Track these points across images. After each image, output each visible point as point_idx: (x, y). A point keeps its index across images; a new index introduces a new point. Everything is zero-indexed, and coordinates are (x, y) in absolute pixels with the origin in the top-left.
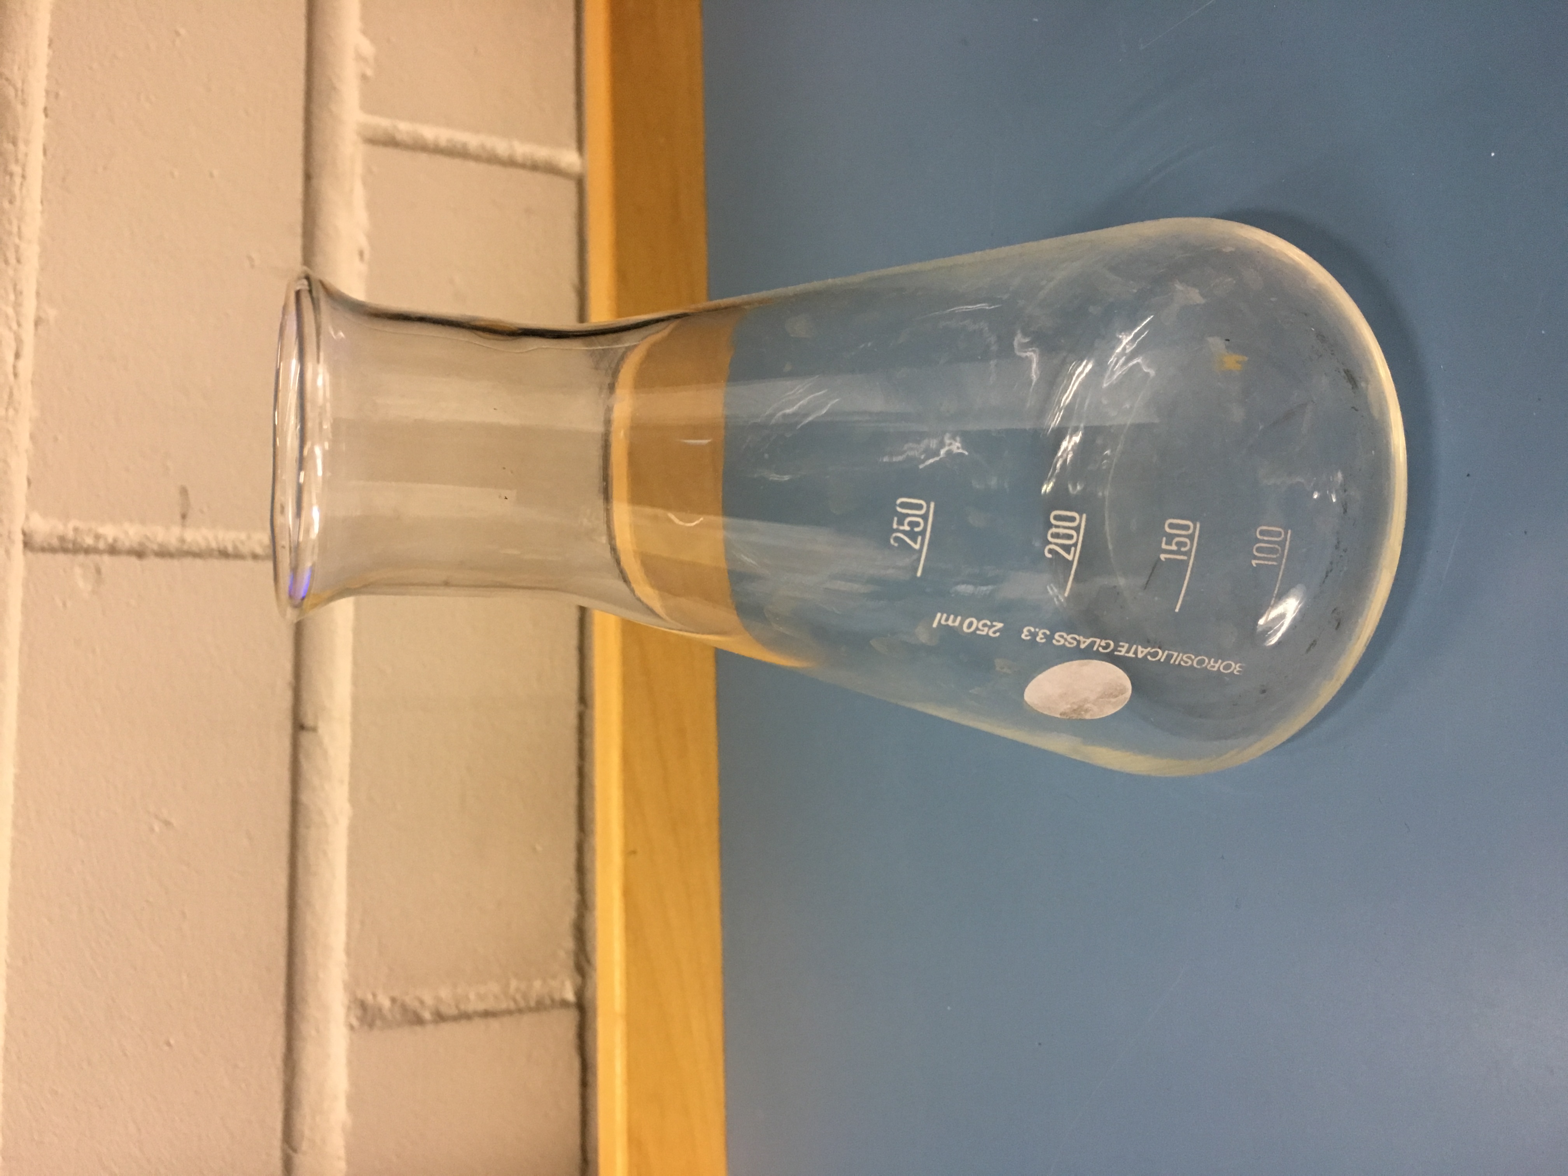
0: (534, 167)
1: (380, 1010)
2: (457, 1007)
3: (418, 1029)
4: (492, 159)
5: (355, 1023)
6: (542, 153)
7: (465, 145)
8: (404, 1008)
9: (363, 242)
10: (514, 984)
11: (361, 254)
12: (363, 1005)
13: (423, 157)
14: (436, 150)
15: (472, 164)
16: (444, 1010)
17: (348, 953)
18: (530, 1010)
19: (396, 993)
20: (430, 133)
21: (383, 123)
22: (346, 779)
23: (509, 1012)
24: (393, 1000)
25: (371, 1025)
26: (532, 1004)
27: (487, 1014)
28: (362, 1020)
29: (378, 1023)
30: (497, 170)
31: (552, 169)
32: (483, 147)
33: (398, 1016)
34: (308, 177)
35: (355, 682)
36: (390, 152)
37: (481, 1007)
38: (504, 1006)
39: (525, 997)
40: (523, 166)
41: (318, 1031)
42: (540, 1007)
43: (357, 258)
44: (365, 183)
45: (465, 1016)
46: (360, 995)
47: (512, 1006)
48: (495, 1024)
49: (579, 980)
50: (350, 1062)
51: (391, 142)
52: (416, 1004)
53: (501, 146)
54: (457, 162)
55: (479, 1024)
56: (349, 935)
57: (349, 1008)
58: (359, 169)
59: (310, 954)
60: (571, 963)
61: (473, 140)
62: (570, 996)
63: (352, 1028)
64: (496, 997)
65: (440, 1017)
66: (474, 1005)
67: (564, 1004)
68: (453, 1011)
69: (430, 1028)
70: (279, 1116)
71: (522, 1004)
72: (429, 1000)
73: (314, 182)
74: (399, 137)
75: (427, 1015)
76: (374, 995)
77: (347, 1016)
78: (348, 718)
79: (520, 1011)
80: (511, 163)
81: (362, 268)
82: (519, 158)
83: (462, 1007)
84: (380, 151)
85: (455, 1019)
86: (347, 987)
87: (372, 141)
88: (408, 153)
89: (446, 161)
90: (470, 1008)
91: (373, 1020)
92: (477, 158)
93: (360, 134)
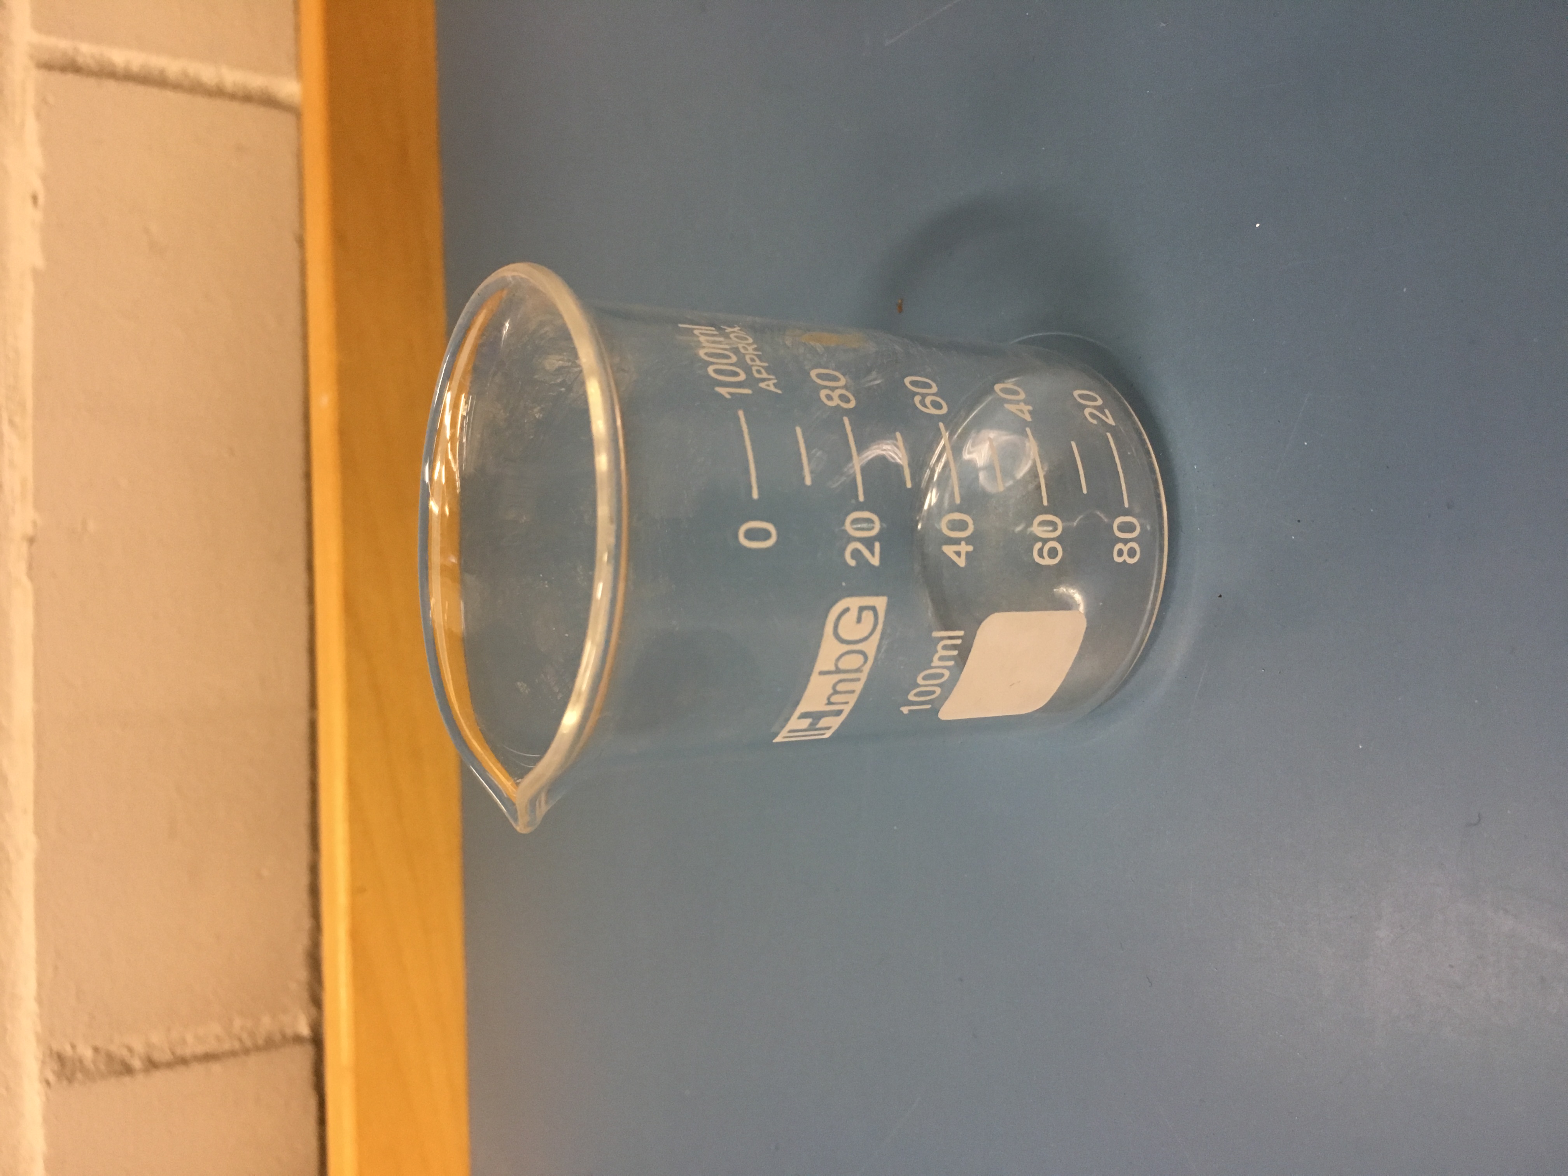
0: (247, 97)
1: (81, 1061)
2: (173, 1053)
3: (127, 1079)
4: (196, 88)
5: (52, 1078)
6: (256, 81)
7: (162, 72)
8: (110, 1057)
9: (37, 185)
10: (238, 1023)
11: (35, 199)
12: (60, 1058)
13: (111, 85)
14: (128, 77)
15: (170, 94)
16: (157, 1056)
17: (40, 1000)
18: (257, 1049)
19: (99, 1043)
20: (119, 56)
21: (62, 45)
22: (31, 808)
23: (233, 1054)
24: (96, 1050)
25: (70, 1080)
26: (260, 1042)
27: (208, 1057)
28: (59, 1075)
29: (79, 1075)
30: (201, 102)
31: (269, 101)
32: (185, 74)
33: (102, 1067)
35: (37, 699)
36: (70, 78)
37: (200, 1049)
38: (227, 1046)
39: (252, 1034)
40: (233, 97)
42: (270, 1044)
43: (29, 202)
44: (38, 116)
45: (184, 1061)
46: (56, 1047)
47: (237, 1045)
48: (216, 1068)
49: (313, 1011)
50: (46, 1121)
51: (71, 67)
52: (125, 1053)
53: (208, 74)
54: (153, 92)
55: (198, 1070)
56: (40, 984)
57: (43, 1062)
58: (31, 98)
60: (305, 995)
61: (173, 67)
62: (304, 1030)
63: (48, 1083)
64: (218, 1038)
65: (152, 1065)
66: (192, 1047)
67: (298, 1039)
68: (167, 1056)
69: (140, 1078)
71: (249, 1043)
72: (139, 1047)
74: (80, 60)
75: (137, 1063)
76: (73, 1047)
77: (42, 1071)
78: (30, 738)
79: (246, 1051)
80: (218, 92)
81: (37, 215)
82: (229, 88)
83: (179, 1052)
84: (56, 78)
85: (169, 1065)
86: (39, 1040)
87: (47, 66)
88: (91, 82)
89: (140, 90)
90: (187, 1051)
91: (73, 1073)
92: (176, 86)
93: (31, 57)
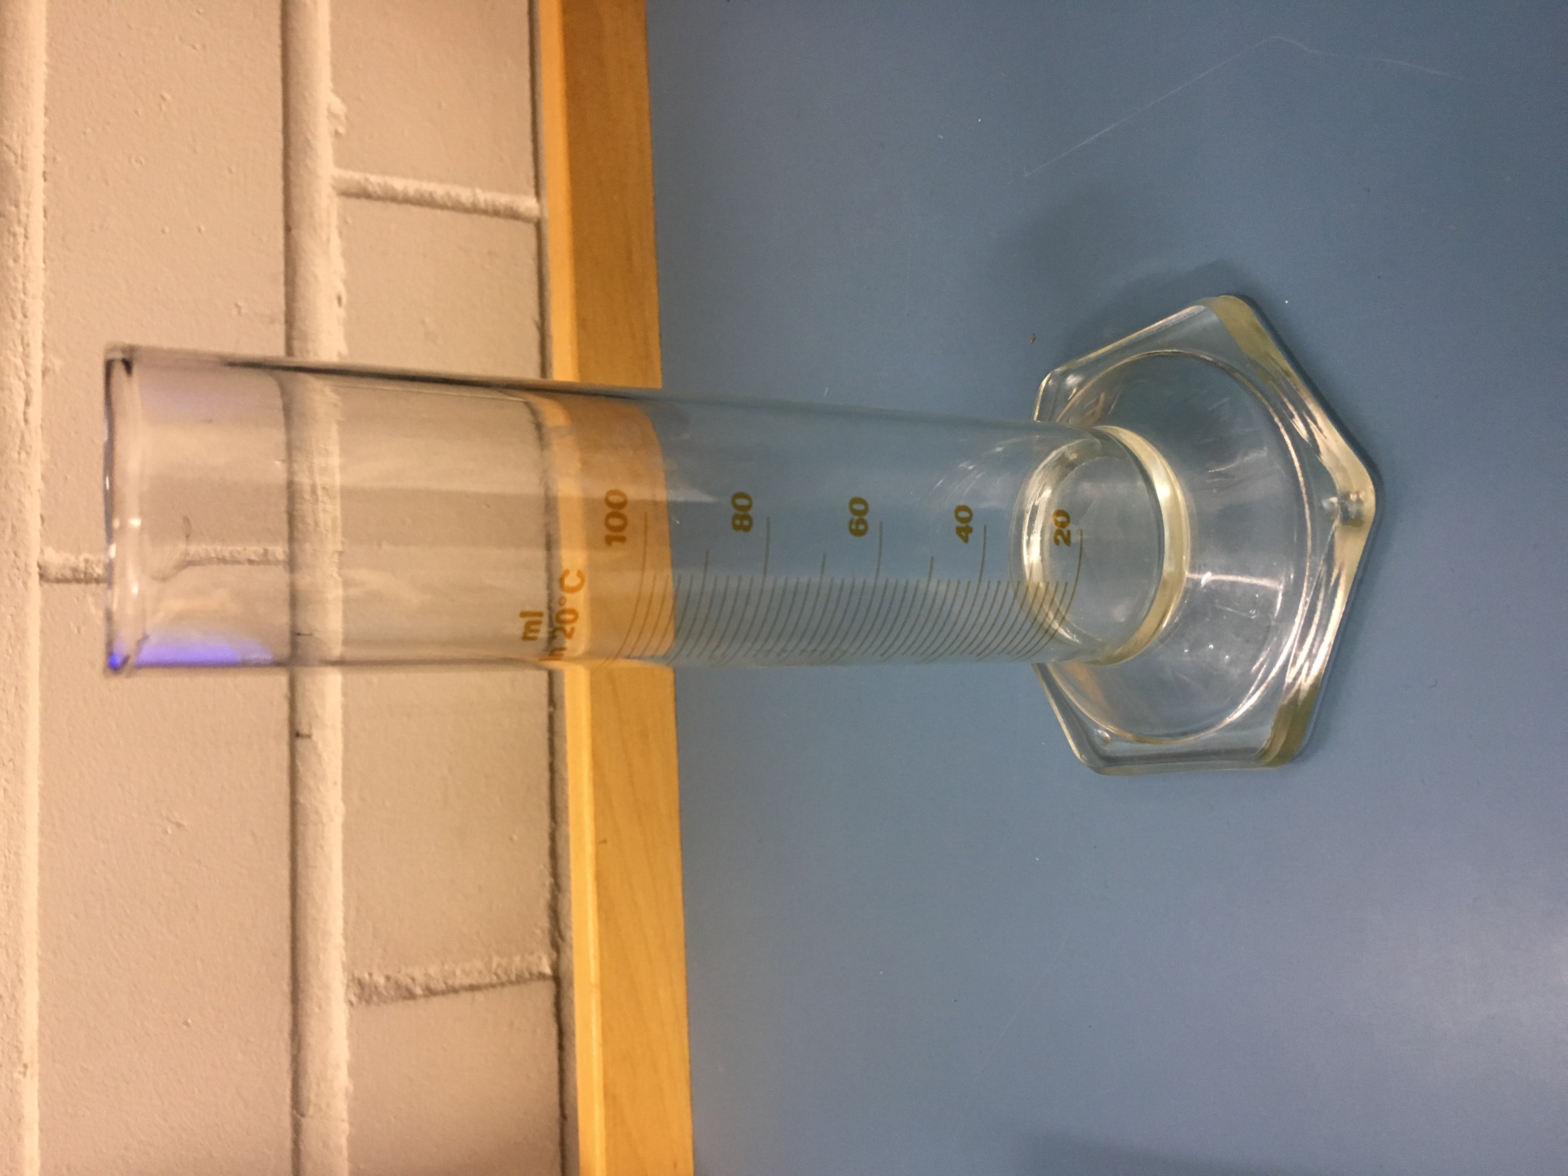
0: (496, 213)
1: (376, 988)
2: (446, 983)
3: (411, 1003)
4: (458, 207)
5: (354, 999)
6: (503, 199)
7: (431, 195)
8: (398, 986)
9: (341, 288)
10: (496, 960)
11: (339, 299)
12: (360, 983)
13: (394, 207)
14: (406, 200)
15: (438, 212)
16: (432, 986)
17: (346, 937)
18: (511, 983)
19: (390, 973)
20: (399, 184)
21: (357, 176)
22: (339, 781)
23: (493, 986)
24: (388, 978)
25: (368, 1001)
26: (513, 978)
27: (472, 988)
28: (360, 997)
29: (375, 998)
30: (462, 217)
31: (513, 215)
32: (448, 195)
33: (392, 992)
34: (288, 229)
35: (345, 694)
36: (364, 202)
37: (467, 981)
38: (487, 980)
39: (506, 973)
40: (485, 212)
41: (320, 1007)
42: (520, 980)
43: (335, 302)
44: (341, 234)
45: (454, 990)
46: (357, 974)
47: (495, 980)
48: (479, 996)
49: (555, 955)
50: (350, 1036)
51: (364, 194)
52: (409, 981)
53: (465, 195)
54: (427, 211)
55: (465, 998)
56: (346, 922)
57: (348, 986)
58: (334, 221)
59: (311, 941)
60: (547, 940)
61: (439, 190)
62: (548, 971)
63: (351, 1003)
65: (430, 992)
66: (460, 979)
67: (542, 976)
68: (441, 986)
69: (421, 1002)
70: (288, 1084)
71: (504, 978)
72: (420, 977)
73: (294, 232)
74: (370, 188)
75: (418, 991)
77: (346, 994)
78: (339, 726)
79: (502, 984)
80: (474, 209)
81: (341, 312)
82: (482, 205)
83: (450, 982)
84: (353, 202)
85: (443, 993)
86: (345, 968)
87: (346, 194)
88: (379, 204)
89: (415, 210)
90: (457, 983)
91: (370, 996)
92: (443, 207)
93: (334, 188)
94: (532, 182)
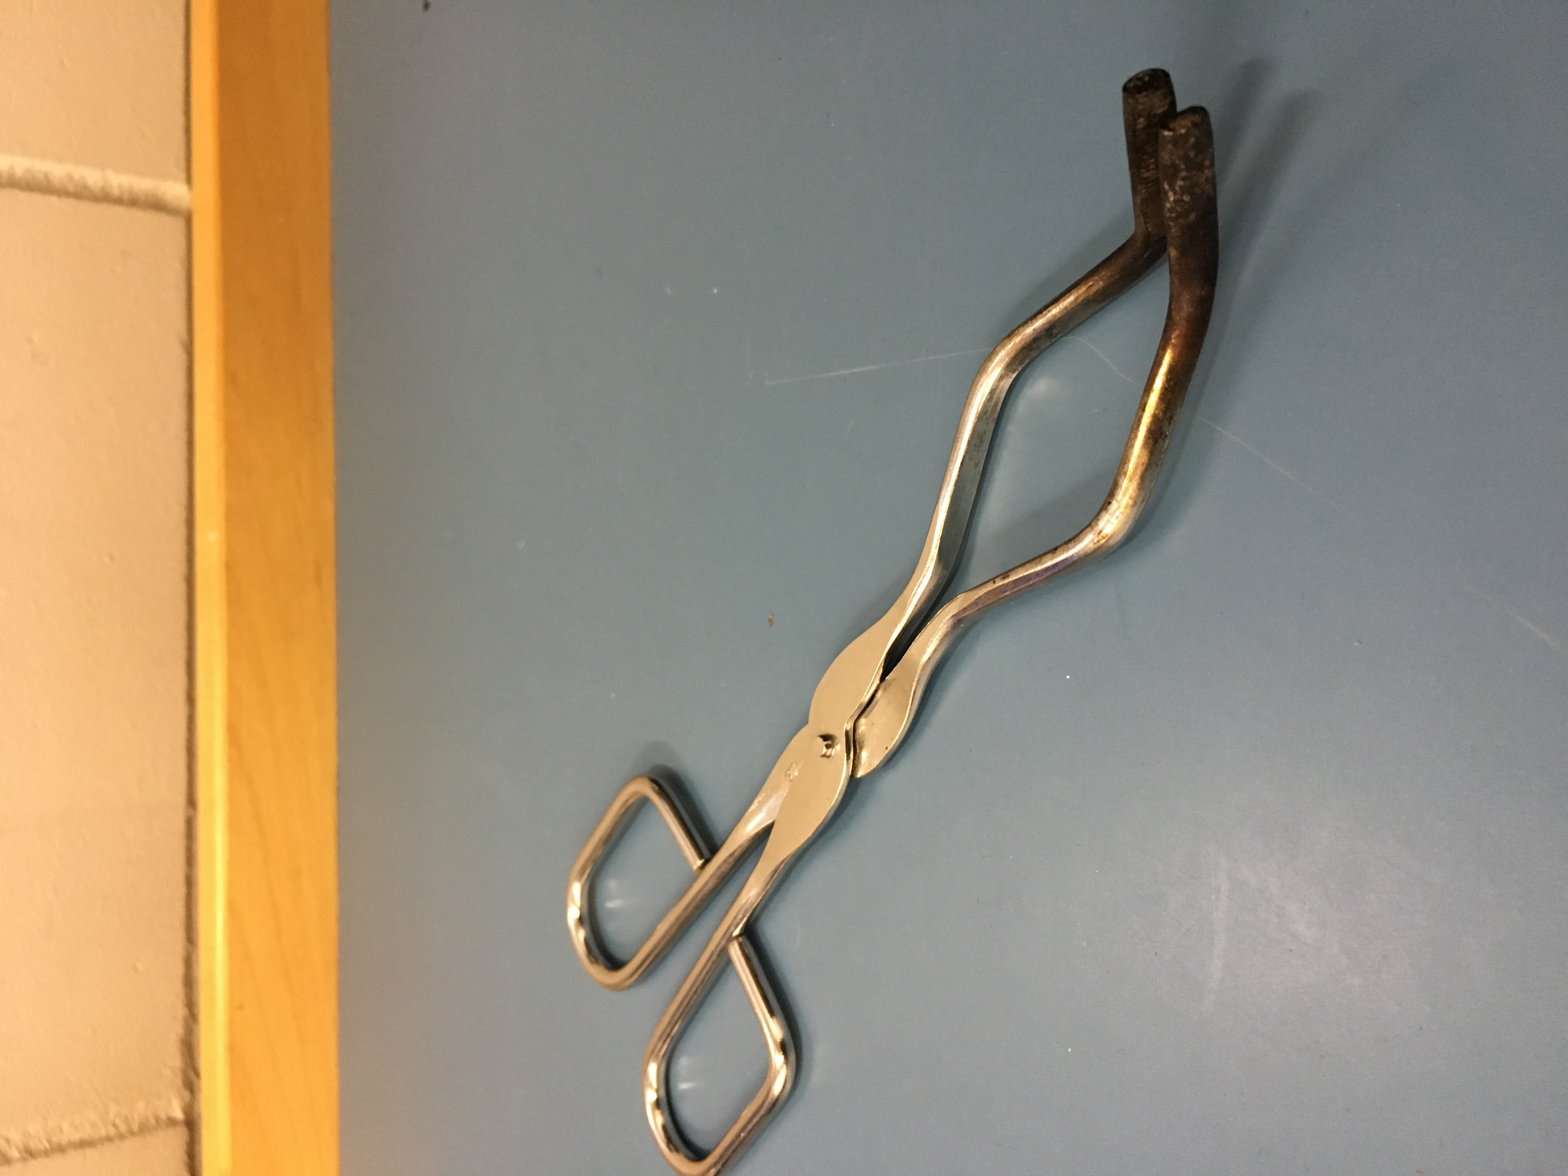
0: (133, 202)
2: (49, 1141)
4: (81, 193)
6: (143, 185)
7: (46, 177)
10: (113, 1109)
14: (12, 184)
15: (55, 201)
16: (33, 1145)
18: (132, 1133)
23: (109, 1139)
26: (135, 1127)
27: (83, 1144)
30: (86, 207)
31: (157, 205)
32: (70, 177)
37: (76, 1137)
38: (103, 1132)
39: (126, 1120)
40: (118, 201)
42: (144, 1129)
45: (61, 1149)
47: (112, 1131)
48: (91, 1153)
49: (187, 1094)
53: (93, 178)
54: (37, 199)
55: (74, 1156)
60: (179, 1081)
61: (58, 171)
62: (179, 1115)
64: (93, 1125)
65: (30, 1154)
66: (69, 1134)
67: (172, 1122)
68: (44, 1145)
69: (18, 1167)
71: (123, 1128)
72: (16, 1137)
75: (14, 1154)
79: (121, 1137)
80: (104, 197)
82: (116, 192)
83: (55, 1140)
85: (46, 1153)
90: (64, 1140)
92: (62, 192)
94: (183, 164)
